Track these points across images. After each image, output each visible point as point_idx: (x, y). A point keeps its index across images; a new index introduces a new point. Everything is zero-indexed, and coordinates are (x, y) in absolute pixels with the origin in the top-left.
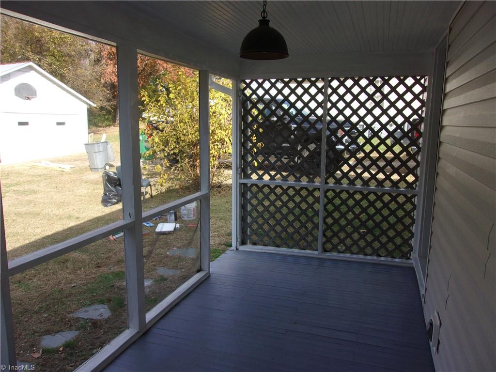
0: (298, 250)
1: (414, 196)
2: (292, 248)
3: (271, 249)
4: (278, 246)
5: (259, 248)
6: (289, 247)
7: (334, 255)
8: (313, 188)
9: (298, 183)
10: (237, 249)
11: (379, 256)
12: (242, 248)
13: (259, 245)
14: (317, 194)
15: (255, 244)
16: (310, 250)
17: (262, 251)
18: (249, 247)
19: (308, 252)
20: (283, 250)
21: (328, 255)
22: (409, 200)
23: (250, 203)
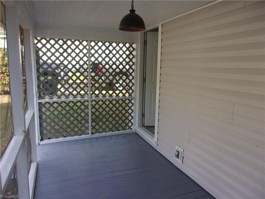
0: (77, 136)
1: (132, 99)
2: (73, 136)
3: (61, 139)
4: (65, 137)
5: (53, 140)
6: (71, 136)
7: (97, 135)
8: (84, 101)
9: (75, 99)
10: (39, 144)
11: (119, 130)
12: (42, 143)
13: (53, 138)
14: (86, 103)
15: (50, 138)
16: (84, 135)
17: (56, 142)
18: (46, 141)
19: (83, 136)
20: (69, 138)
21: (94, 136)
22: (130, 101)
23: (45, 114)
